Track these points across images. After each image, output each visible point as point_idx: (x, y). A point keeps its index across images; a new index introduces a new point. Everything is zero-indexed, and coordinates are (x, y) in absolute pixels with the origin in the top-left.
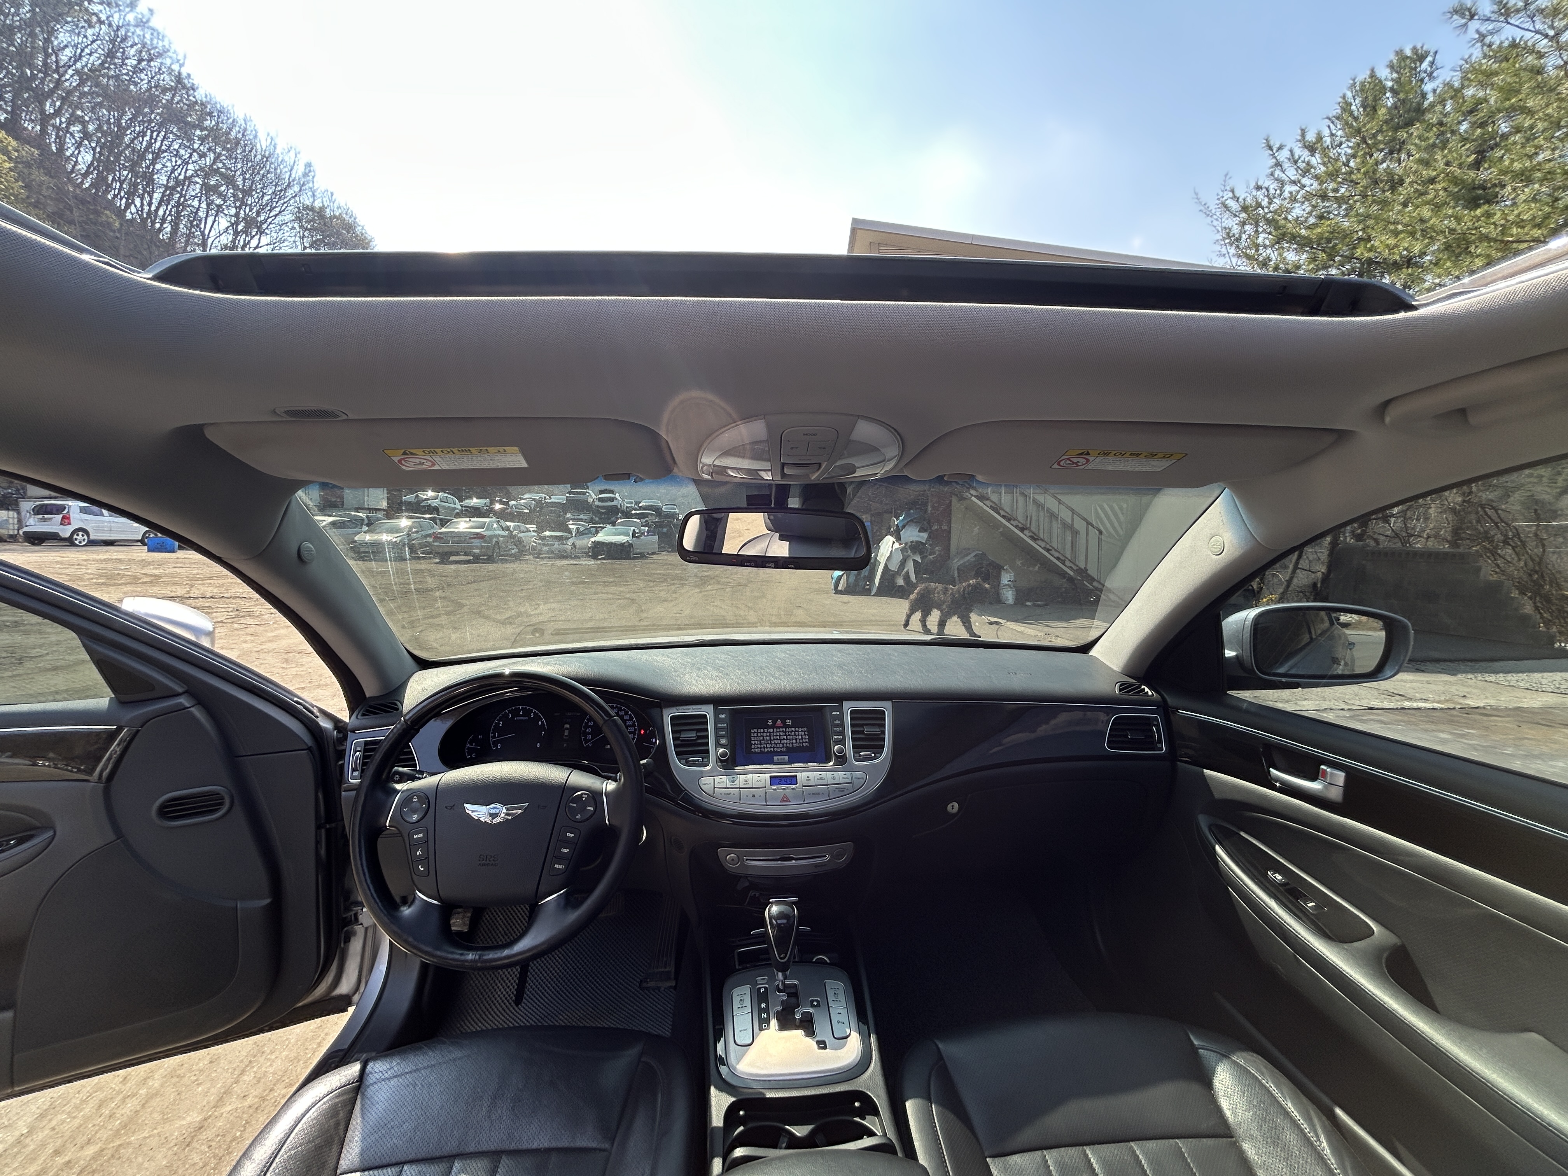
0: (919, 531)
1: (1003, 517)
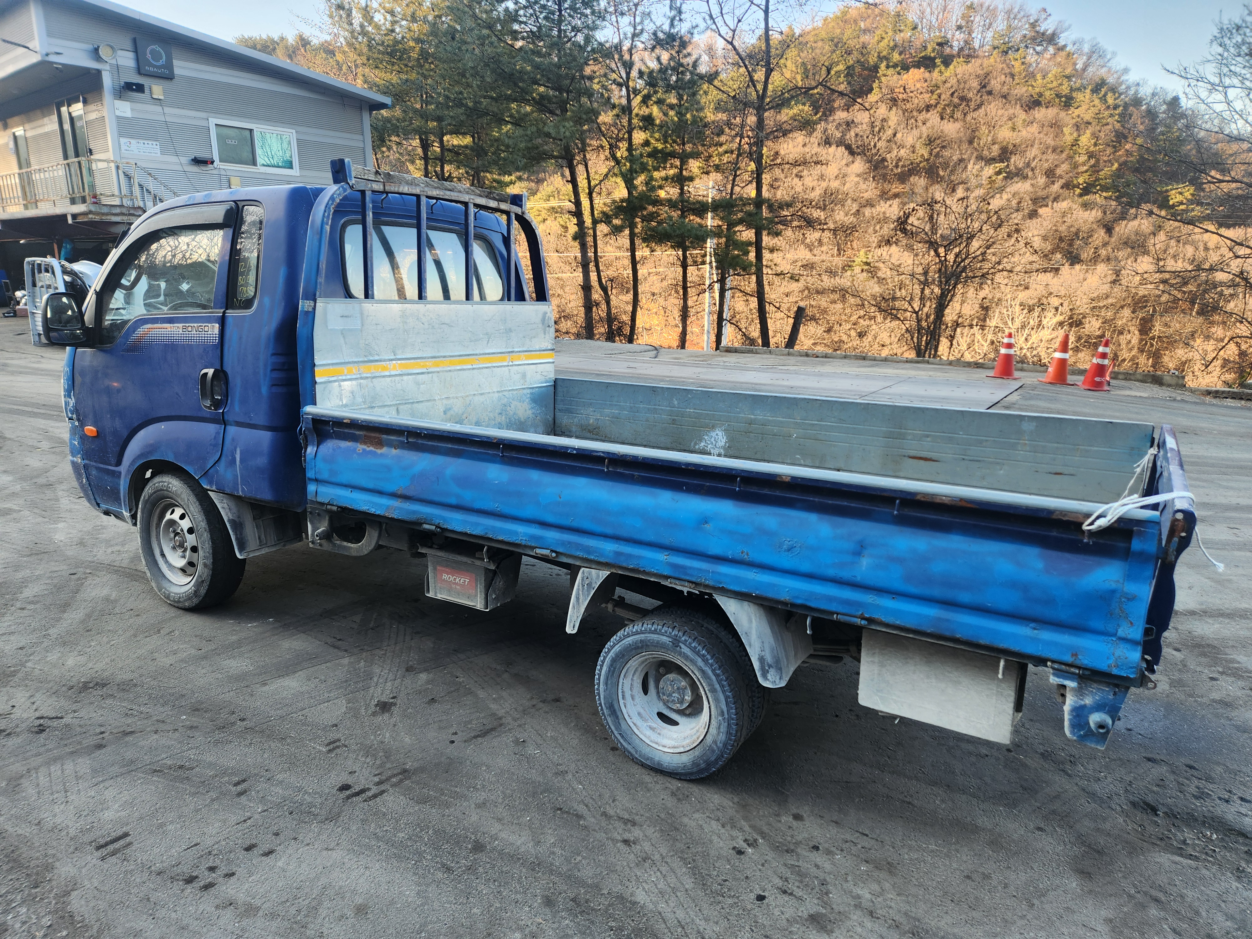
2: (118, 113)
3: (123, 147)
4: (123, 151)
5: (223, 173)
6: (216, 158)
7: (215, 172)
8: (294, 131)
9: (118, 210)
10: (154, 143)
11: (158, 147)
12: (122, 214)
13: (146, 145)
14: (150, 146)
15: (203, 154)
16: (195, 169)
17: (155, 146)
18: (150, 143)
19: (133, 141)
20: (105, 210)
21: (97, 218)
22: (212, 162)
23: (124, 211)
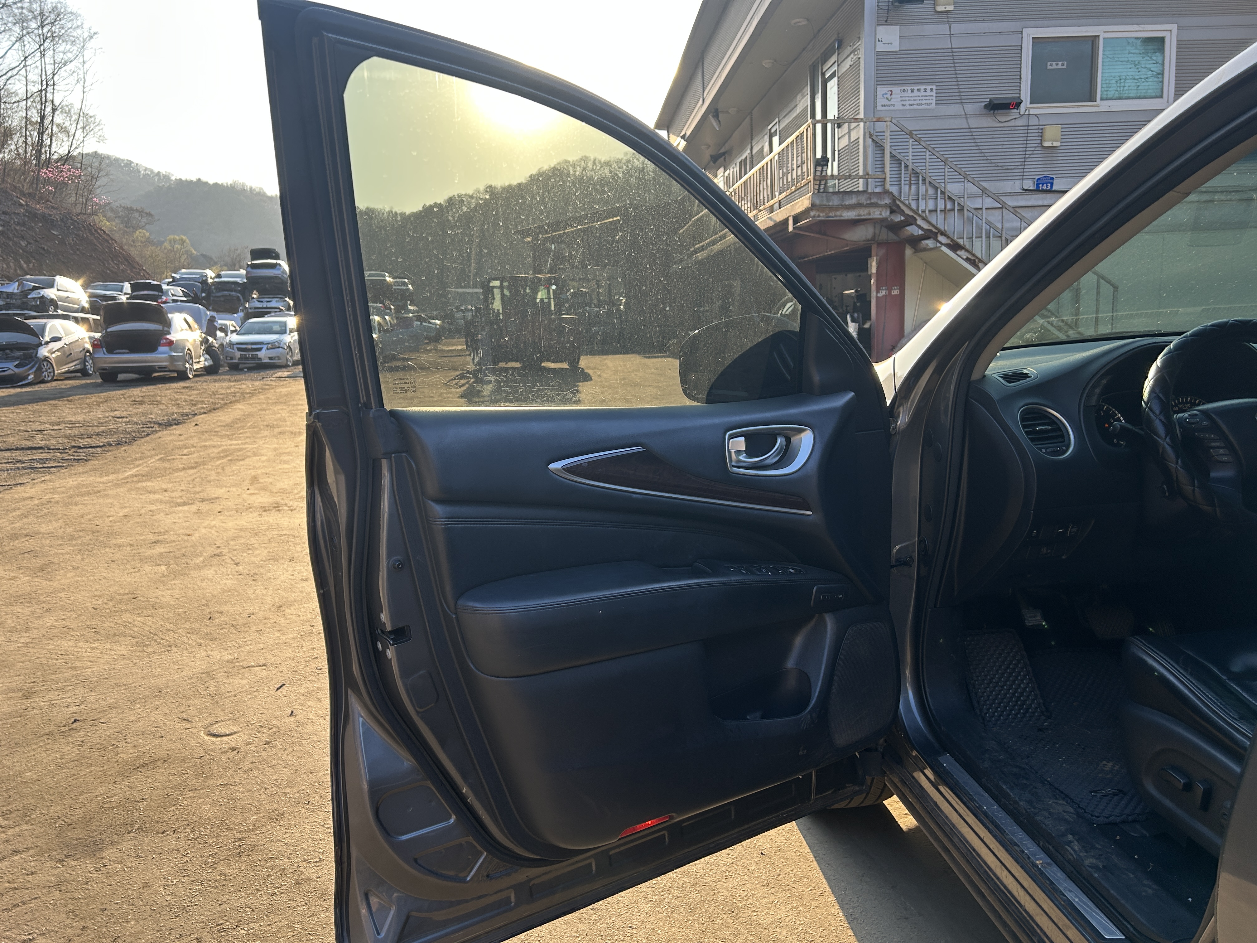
2: (880, 48)
3: (881, 101)
4: (879, 108)
5: (1034, 121)
6: (1025, 94)
7: (1021, 122)
8: (1174, 27)
9: (853, 200)
10: (928, 88)
11: (934, 93)
12: (859, 205)
13: (916, 93)
14: (922, 93)
15: (1003, 94)
16: (988, 122)
17: (928, 93)
18: (922, 88)
19: (896, 90)
20: (835, 201)
21: (822, 216)
22: (1018, 105)
23: (863, 199)
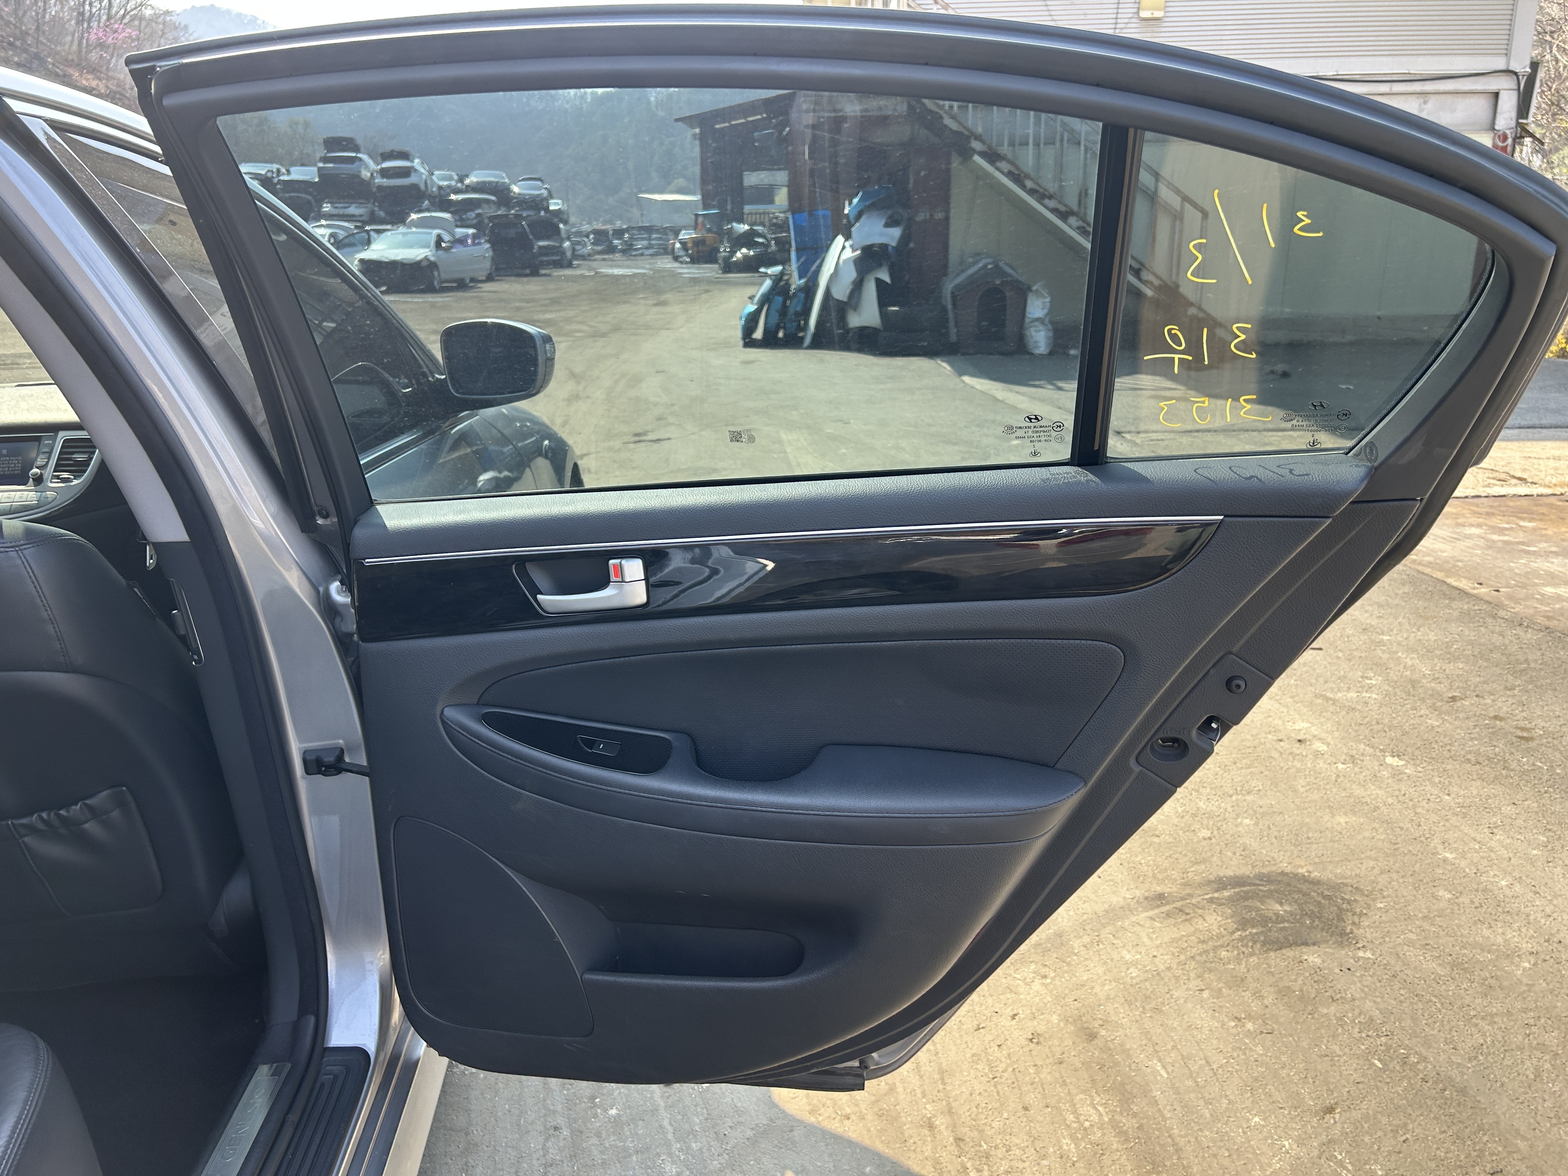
0: (887, 225)
1: (1031, 192)
